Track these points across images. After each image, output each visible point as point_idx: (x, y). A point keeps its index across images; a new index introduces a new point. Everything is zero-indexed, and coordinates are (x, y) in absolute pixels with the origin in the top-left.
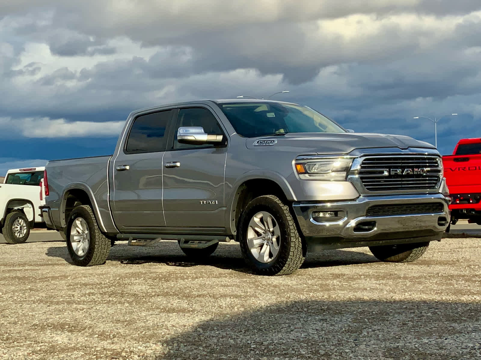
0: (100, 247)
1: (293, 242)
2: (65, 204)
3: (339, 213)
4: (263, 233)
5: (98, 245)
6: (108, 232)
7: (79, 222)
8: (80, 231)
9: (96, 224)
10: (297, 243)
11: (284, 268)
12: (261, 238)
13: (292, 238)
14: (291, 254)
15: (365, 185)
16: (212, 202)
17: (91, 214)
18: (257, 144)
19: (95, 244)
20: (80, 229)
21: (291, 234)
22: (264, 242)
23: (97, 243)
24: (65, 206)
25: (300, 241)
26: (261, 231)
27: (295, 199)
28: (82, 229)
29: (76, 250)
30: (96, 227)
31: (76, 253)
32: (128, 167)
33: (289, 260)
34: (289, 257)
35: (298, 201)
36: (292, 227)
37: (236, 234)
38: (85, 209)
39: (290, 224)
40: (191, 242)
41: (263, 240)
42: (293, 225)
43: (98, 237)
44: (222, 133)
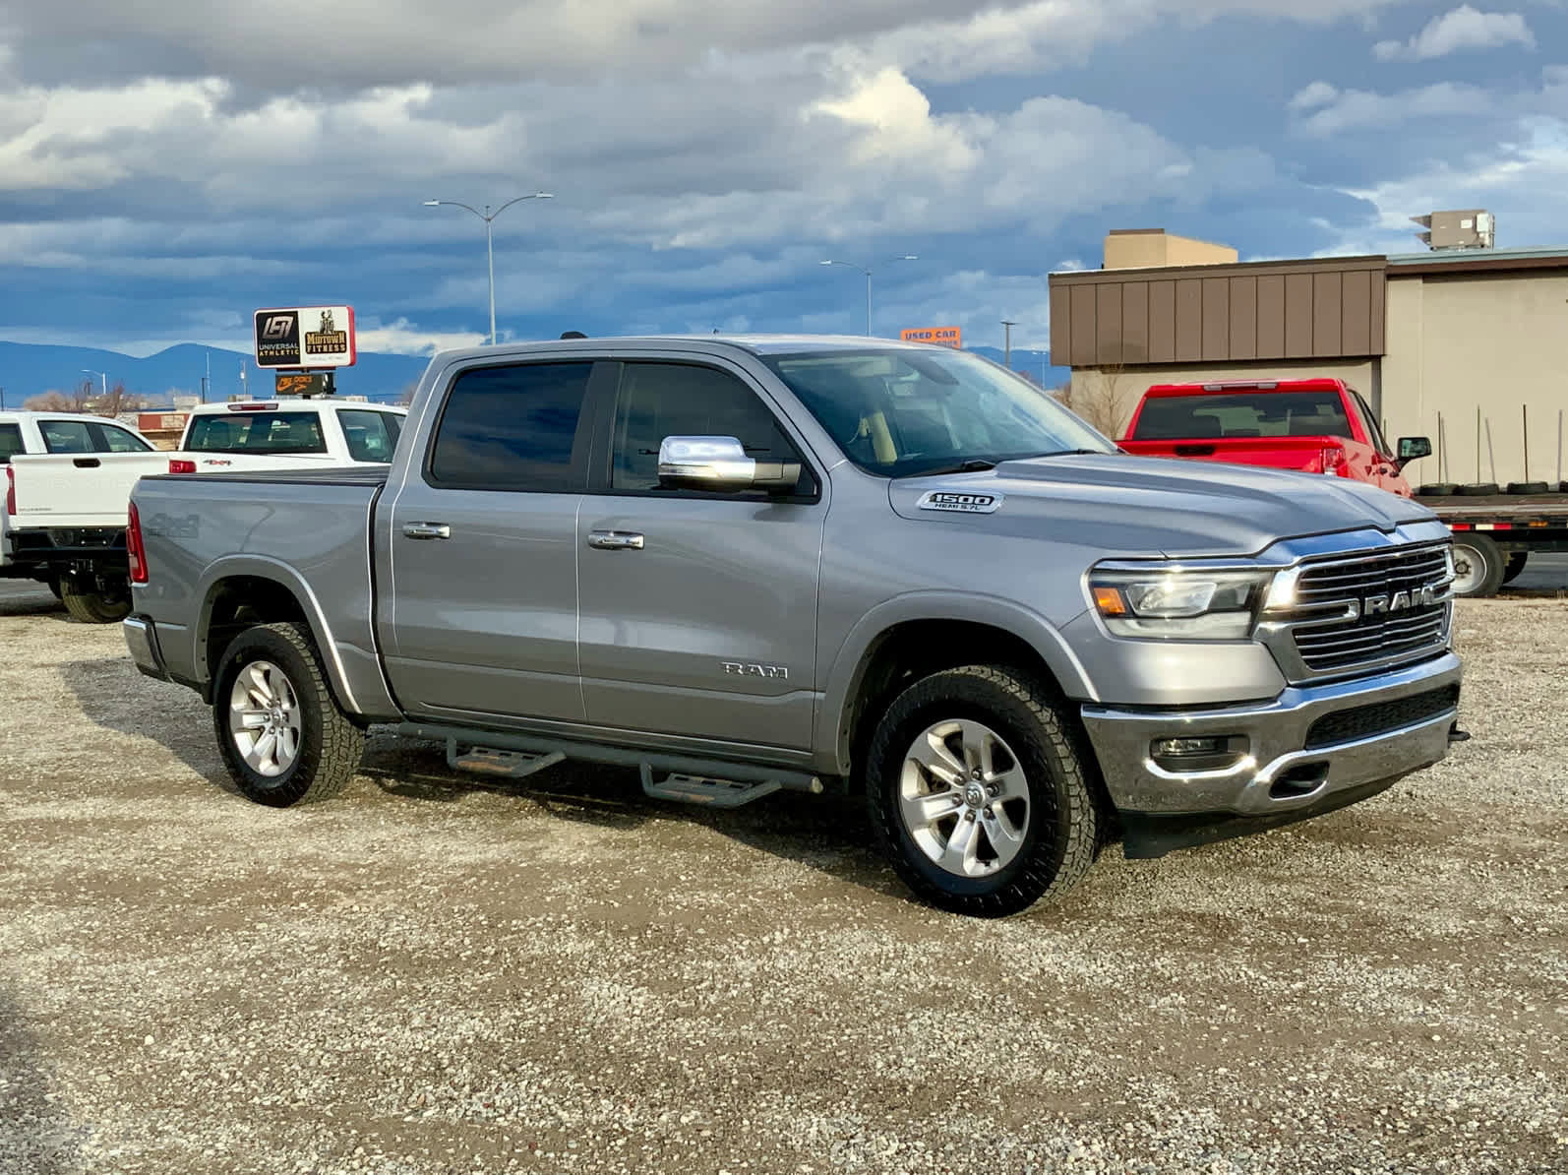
0: (336, 754)
1: (1075, 824)
2: (209, 616)
3: (1230, 740)
4: (957, 782)
5: (330, 750)
6: (366, 712)
7: (260, 675)
8: (264, 702)
9: (322, 687)
10: (1084, 824)
11: (1040, 900)
12: (947, 797)
13: (1074, 813)
14: (1067, 859)
15: (1304, 652)
16: (767, 671)
17: (305, 654)
18: (932, 505)
19: (322, 747)
20: (265, 696)
21: (1072, 799)
22: (957, 810)
23: (327, 742)
24: (208, 622)
25: (1092, 818)
26: (949, 775)
27: (1094, 696)
28: (270, 696)
29: (249, 756)
30: (324, 696)
31: (251, 765)
32: (446, 531)
33: (1058, 877)
34: (1061, 870)
35: (1101, 703)
36: (1072, 780)
37: (848, 774)
38: (284, 636)
39: (1068, 769)
40: (677, 778)
41: (954, 802)
42: (1074, 771)
43: (330, 726)
44: (798, 456)
